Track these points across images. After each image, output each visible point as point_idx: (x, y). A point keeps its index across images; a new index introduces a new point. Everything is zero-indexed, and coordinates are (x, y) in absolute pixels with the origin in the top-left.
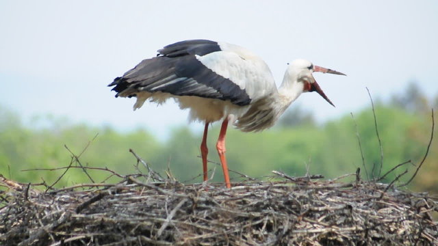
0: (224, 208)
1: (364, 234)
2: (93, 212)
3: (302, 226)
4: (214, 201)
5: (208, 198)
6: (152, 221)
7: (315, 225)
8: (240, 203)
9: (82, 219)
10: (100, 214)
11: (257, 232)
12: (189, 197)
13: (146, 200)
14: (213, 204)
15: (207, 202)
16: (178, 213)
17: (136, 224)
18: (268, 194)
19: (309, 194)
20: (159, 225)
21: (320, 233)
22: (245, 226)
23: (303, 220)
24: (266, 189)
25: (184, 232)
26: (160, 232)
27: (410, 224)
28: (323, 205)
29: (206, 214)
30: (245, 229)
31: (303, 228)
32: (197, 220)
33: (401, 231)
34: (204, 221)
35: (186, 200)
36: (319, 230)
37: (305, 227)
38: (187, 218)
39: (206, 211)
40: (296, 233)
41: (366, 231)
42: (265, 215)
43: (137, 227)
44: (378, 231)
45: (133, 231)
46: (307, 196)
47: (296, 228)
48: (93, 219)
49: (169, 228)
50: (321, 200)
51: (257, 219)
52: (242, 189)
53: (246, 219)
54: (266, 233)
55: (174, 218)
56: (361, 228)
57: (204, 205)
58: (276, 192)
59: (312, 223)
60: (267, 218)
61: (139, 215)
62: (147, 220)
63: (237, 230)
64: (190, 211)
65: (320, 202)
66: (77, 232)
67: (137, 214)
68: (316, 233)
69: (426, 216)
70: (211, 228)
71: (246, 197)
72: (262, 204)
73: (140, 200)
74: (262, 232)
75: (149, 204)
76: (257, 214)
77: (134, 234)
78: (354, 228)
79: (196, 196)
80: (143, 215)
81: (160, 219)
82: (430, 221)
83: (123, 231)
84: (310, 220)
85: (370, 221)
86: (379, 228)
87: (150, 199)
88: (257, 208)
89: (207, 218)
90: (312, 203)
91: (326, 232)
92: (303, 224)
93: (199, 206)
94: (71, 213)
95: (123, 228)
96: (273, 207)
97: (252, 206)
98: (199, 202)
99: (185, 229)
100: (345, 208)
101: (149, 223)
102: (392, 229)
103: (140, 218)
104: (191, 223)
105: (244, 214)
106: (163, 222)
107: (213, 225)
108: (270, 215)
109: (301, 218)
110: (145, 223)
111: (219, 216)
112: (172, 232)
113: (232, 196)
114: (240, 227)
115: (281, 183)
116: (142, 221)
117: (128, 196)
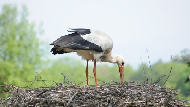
0: (92, 95)
1: (145, 104)
2: (44, 97)
3: (122, 101)
4: (88, 92)
5: (86, 91)
6: (65, 100)
7: (127, 101)
8: (98, 93)
9: (39, 100)
10: (46, 98)
11: (105, 104)
12: (79, 91)
13: (63, 92)
14: (88, 93)
15: (86, 93)
16: (75, 97)
17: (59, 102)
18: (109, 89)
19: (125, 89)
20: (67, 102)
21: (129, 103)
22: (100, 101)
23: (122, 99)
24: (108, 87)
25: (77, 104)
26: (68, 104)
27: (164, 99)
28: (130, 93)
29: (85, 97)
30: (100, 103)
31: (122, 102)
32: (82, 99)
33: (161, 102)
34: (84, 100)
35: (78, 92)
36: (128, 102)
37: (123, 101)
38: (78, 99)
39: (85, 96)
40: (120, 104)
41: (146, 102)
42: (108, 97)
43: (59, 103)
44: (151, 102)
45: (58, 104)
46: (124, 90)
47: (119, 102)
48: (43, 100)
49: (71, 103)
50: (129, 91)
51: (104, 99)
52: (99, 87)
53: (101, 99)
54: (108, 104)
55: (73, 99)
56: (144, 101)
57: (84, 94)
58: (112, 88)
59: (125, 100)
60: (108, 98)
61: (60, 98)
62: (63, 100)
63: (97, 103)
64: (79, 96)
65: (129, 92)
66: (37, 105)
67: (59, 98)
68: (127, 104)
69: (170, 96)
70: (87, 102)
71: (101, 90)
72: (107, 93)
73: (61, 93)
74: (107, 103)
75: (64, 94)
76: (104, 97)
77: (58, 105)
78: (142, 101)
79: (81, 90)
80: (62, 98)
81: (68, 99)
82: (172, 98)
83: (54, 104)
84: (125, 99)
85: (148, 99)
86: (152, 101)
87: (64, 92)
88: (105, 94)
89: (86, 99)
90: (126, 92)
91: (131, 103)
92: (122, 100)
93: (82, 94)
94: (35, 98)
95: (54, 103)
96: (111, 94)
97: (103, 94)
98: (82, 92)
99: (77, 103)
100: (138, 94)
101: (64, 101)
102: (157, 102)
103: (61, 99)
104: (80, 101)
105: (100, 97)
106: (69, 101)
107: (88, 101)
108: (110, 97)
109: (121, 98)
110: (62, 101)
111: (90, 98)
112: (72, 104)
113: (95, 90)
114: (98, 102)
115: (114, 85)
116: (61, 100)
117: (57, 91)
